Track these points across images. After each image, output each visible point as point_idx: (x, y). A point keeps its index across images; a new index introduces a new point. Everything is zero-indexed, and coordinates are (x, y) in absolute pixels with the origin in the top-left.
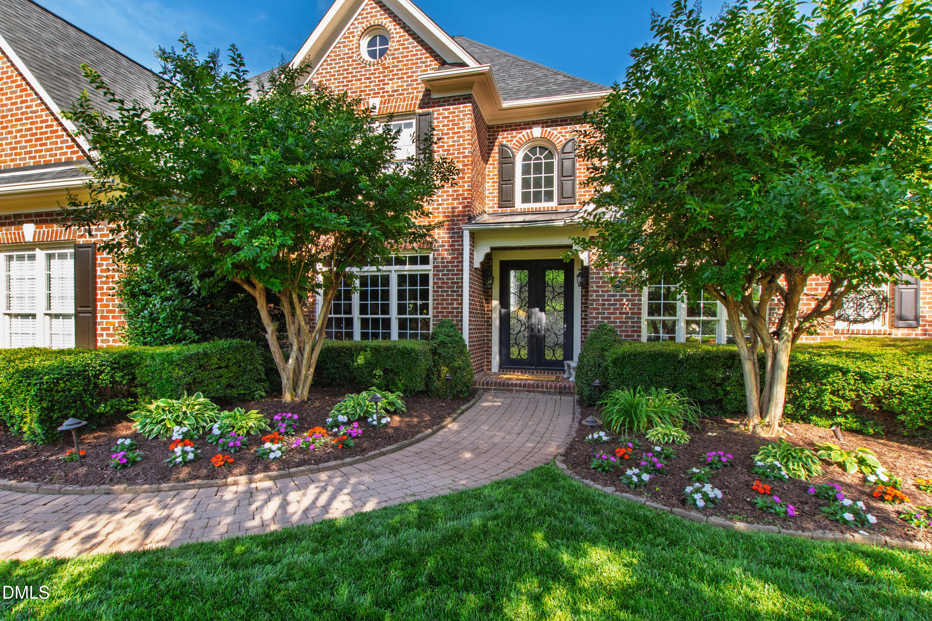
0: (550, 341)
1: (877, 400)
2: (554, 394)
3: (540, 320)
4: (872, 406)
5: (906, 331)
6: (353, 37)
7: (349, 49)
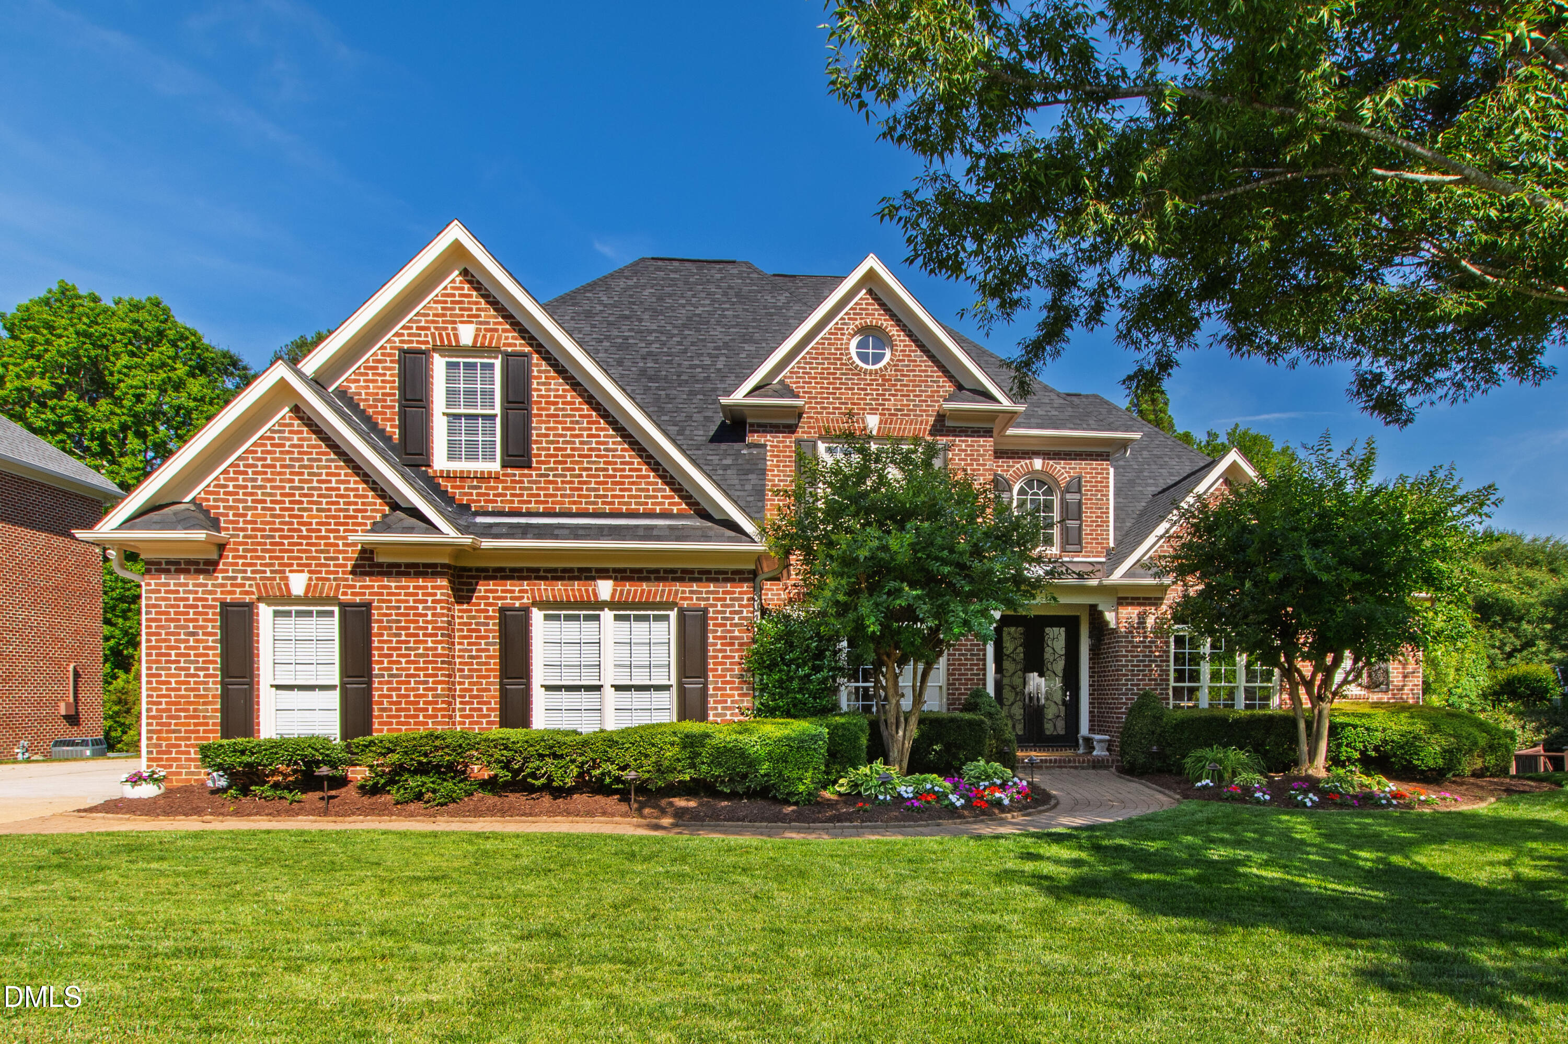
0: (1050, 712)
1: (1376, 749)
2: (1087, 768)
3: (1038, 686)
4: (1373, 754)
5: (1380, 695)
6: (843, 334)
7: (837, 349)
